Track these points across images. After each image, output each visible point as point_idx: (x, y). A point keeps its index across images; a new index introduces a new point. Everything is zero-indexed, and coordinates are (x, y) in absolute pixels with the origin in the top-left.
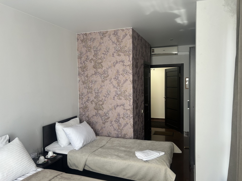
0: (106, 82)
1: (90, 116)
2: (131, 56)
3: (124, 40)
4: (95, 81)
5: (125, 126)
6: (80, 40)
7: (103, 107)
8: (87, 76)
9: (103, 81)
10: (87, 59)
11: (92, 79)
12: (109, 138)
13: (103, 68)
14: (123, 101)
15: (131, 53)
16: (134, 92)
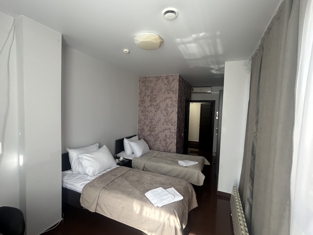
0: (158, 112)
1: (145, 136)
2: (177, 94)
3: (173, 83)
4: (150, 111)
5: (170, 144)
6: (141, 81)
7: (155, 130)
8: (145, 107)
9: (156, 111)
10: (145, 95)
11: (148, 109)
12: (159, 152)
13: (157, 102)
14: (170, 126)
15: (177, 92)
16: (178, 120)
